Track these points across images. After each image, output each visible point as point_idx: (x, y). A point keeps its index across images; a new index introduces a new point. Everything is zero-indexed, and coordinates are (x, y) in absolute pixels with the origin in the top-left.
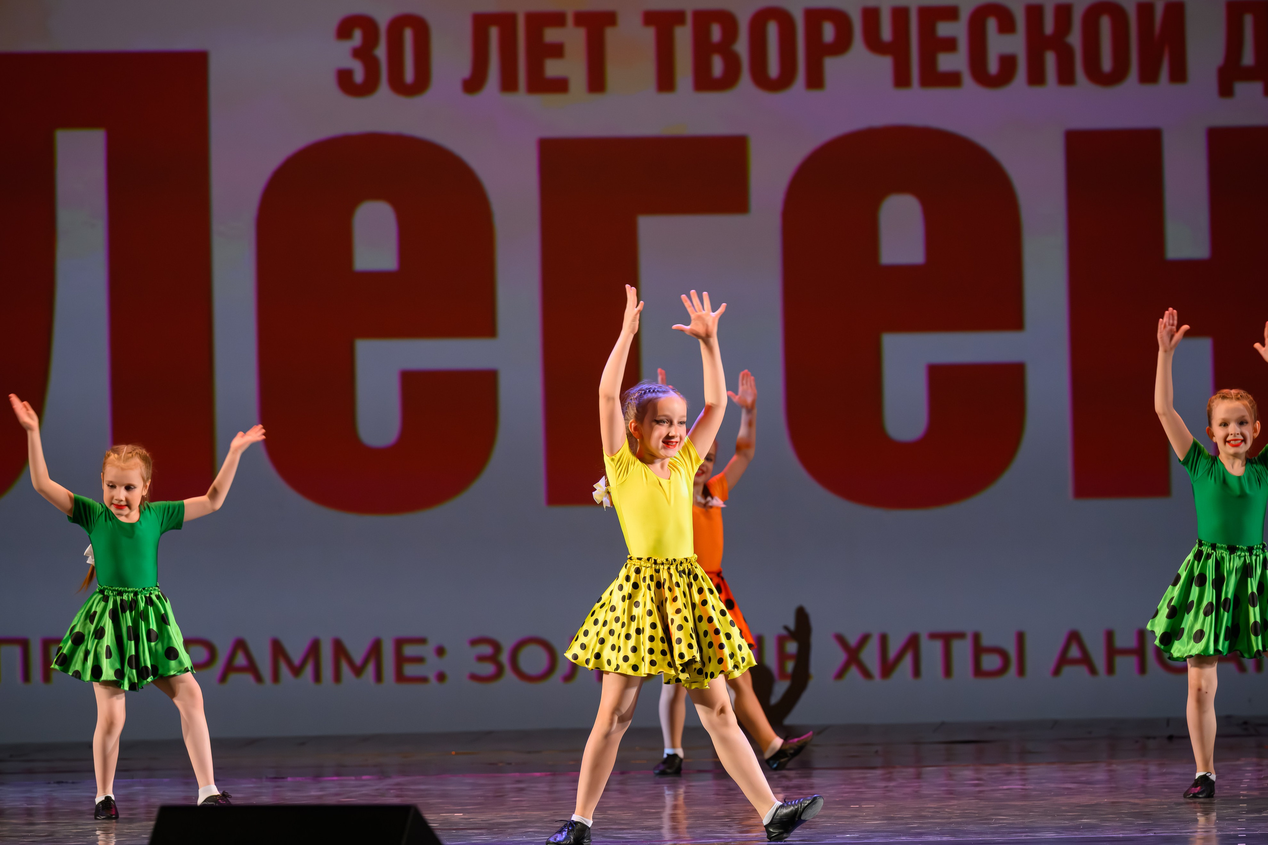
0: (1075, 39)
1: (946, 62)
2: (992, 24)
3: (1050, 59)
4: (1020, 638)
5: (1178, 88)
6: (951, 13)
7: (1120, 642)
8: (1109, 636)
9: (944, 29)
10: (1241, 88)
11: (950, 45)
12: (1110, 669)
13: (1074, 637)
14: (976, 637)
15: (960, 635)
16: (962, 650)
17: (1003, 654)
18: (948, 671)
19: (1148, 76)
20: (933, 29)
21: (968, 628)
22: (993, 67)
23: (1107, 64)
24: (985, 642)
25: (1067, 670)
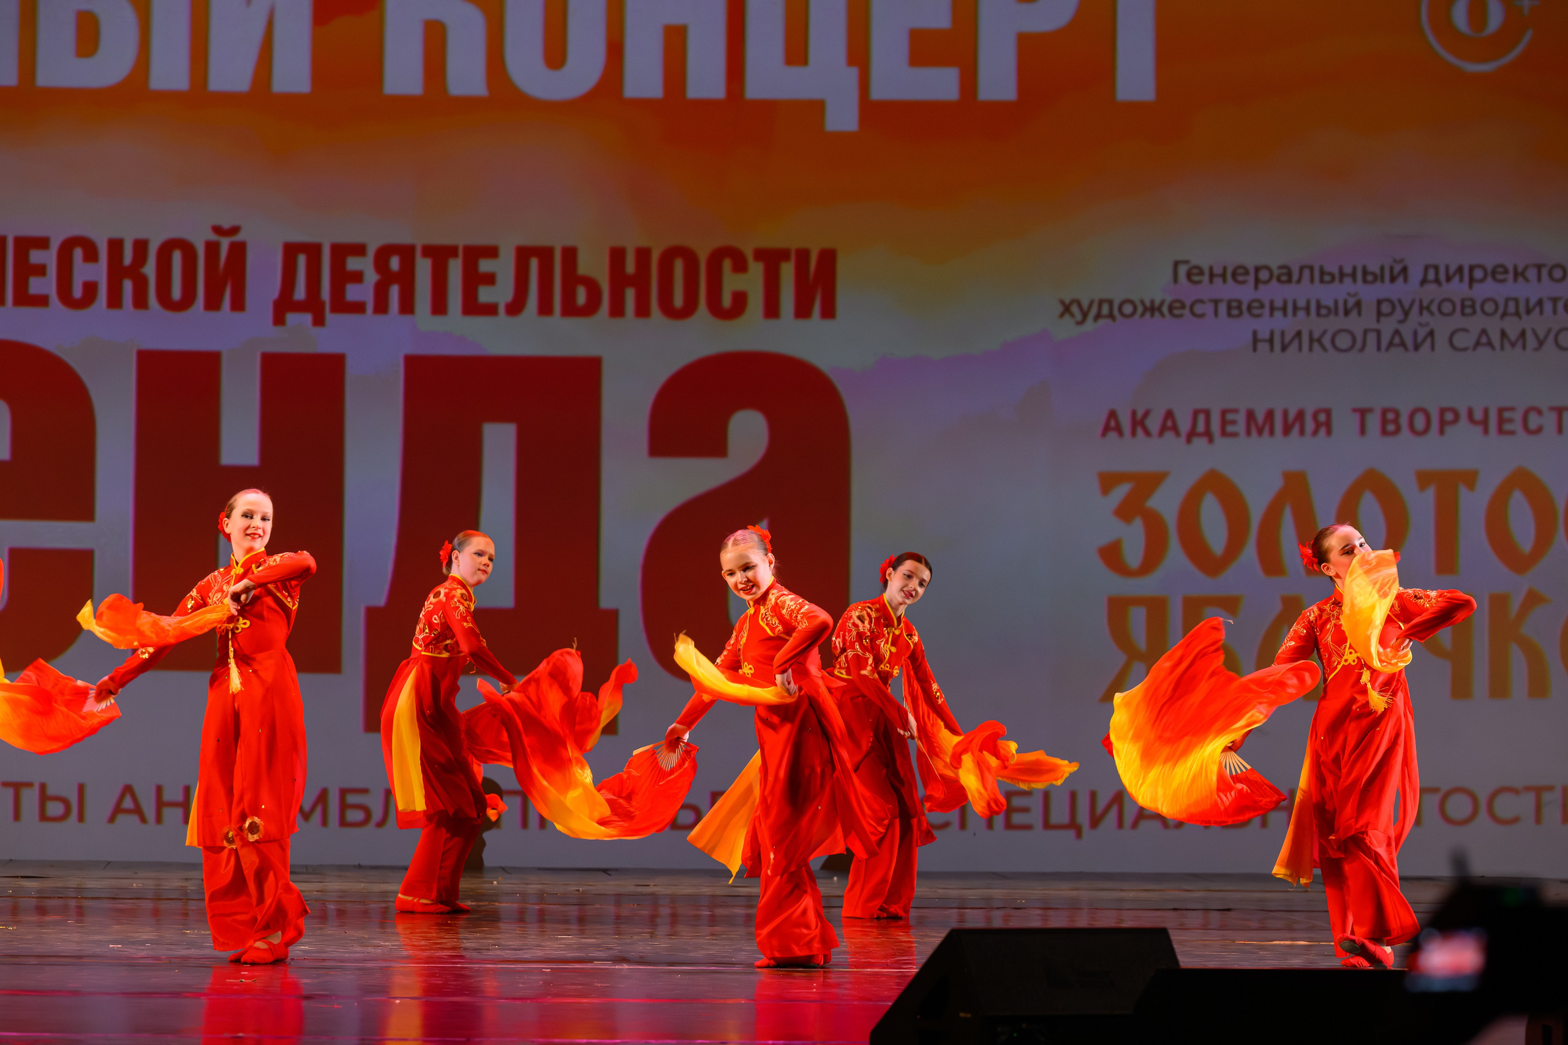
0: (150, 270)
1: (36, 285)
2: (78, 253)
3: (128, 286)
4: (81, 788)
5: (237, 315)
6: (42, 243)
7: (167, 796)
8: (159, 789)
9: (36, 257)
10: (291, 318)
11: (41, 270)
12: (159, 819)
13: (128, 789)
14: (43, 787)
15: (29, 785)
16: (30, 798)
17: (65, 802)
18: (17, 816)
19: (212, 304)
20: (26, 256)
21: (36, 781)
22: (77, 292)
23: (176, 293)
24: (51, 791)
25: (121, 818)
